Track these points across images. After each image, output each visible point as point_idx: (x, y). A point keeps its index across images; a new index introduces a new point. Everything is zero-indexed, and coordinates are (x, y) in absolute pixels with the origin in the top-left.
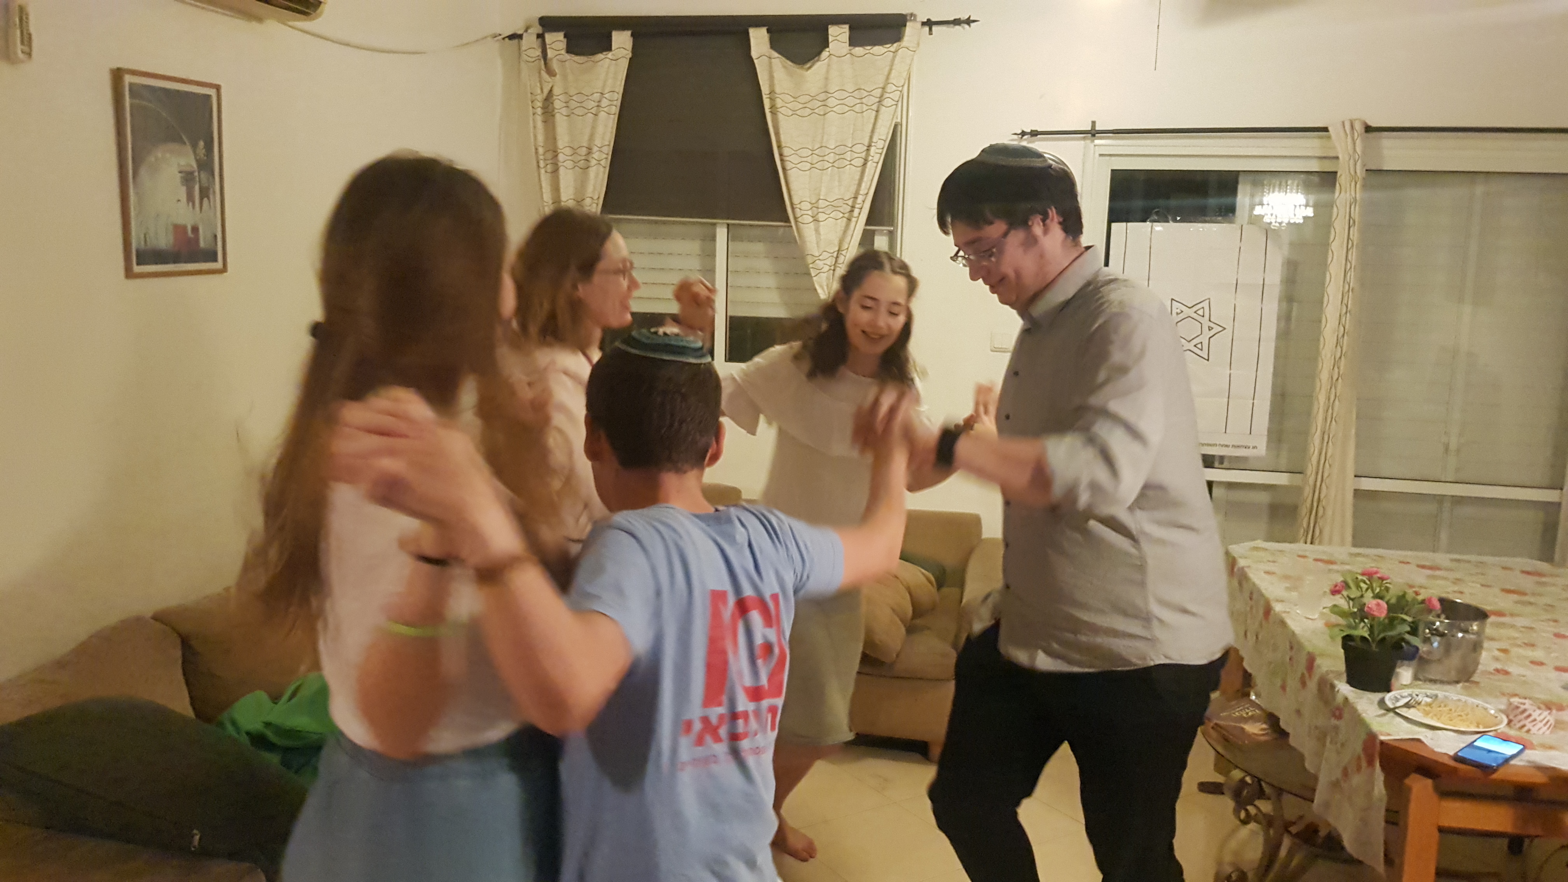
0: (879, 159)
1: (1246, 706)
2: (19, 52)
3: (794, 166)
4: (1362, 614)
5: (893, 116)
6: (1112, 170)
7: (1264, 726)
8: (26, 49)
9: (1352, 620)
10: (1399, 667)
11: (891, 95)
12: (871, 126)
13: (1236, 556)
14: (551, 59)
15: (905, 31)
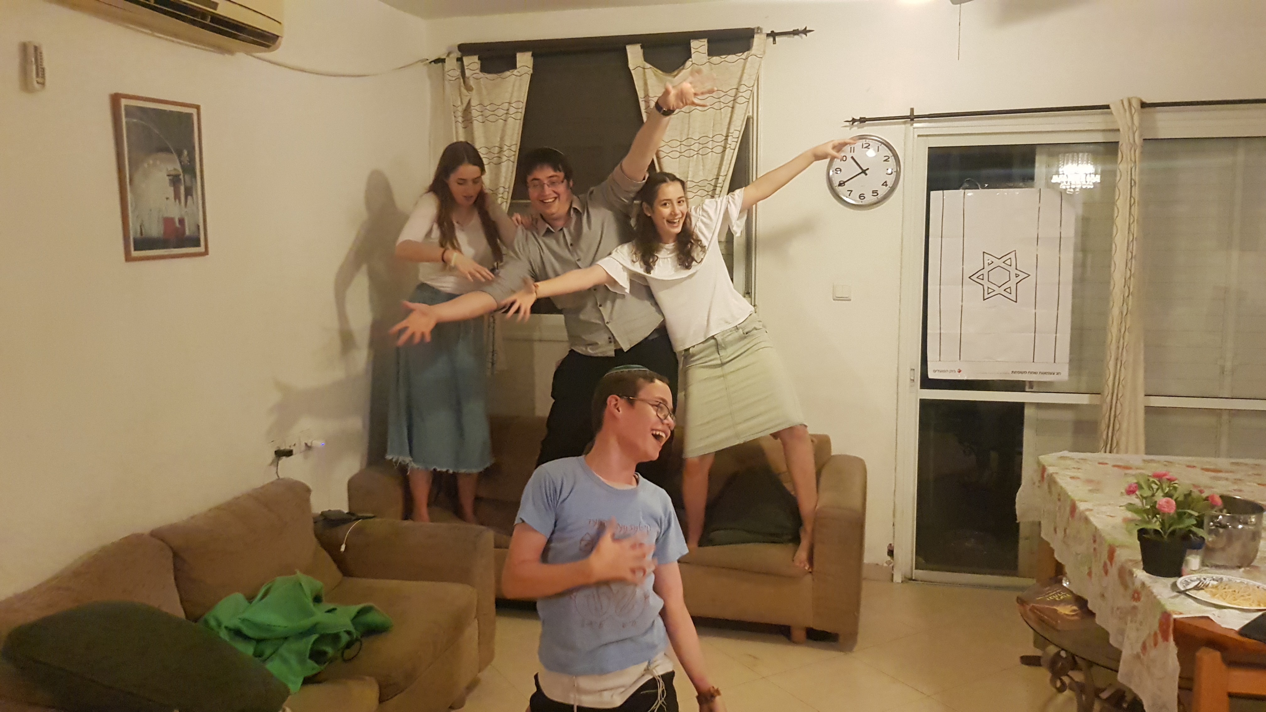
0: (736, 147)
1: (1058, 591)
2: (35, 83)
3: (666, 154)
4: (1154, 511)
5: (746, 110)
6: (929, 148)
7: (1075, 608)
8: (40, 80)
9: (1145, 516)
10: (1188, 555)
11: (743, 94)
12: (728, 120)
13: (1045, 464)
14: (468, 78)
15: (753, 42)
